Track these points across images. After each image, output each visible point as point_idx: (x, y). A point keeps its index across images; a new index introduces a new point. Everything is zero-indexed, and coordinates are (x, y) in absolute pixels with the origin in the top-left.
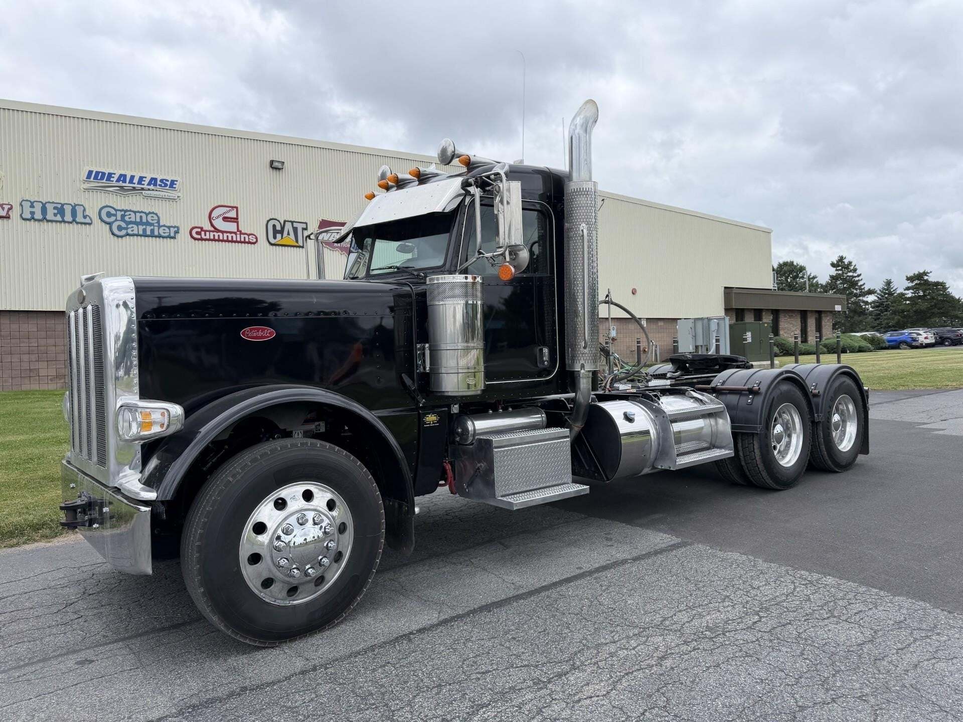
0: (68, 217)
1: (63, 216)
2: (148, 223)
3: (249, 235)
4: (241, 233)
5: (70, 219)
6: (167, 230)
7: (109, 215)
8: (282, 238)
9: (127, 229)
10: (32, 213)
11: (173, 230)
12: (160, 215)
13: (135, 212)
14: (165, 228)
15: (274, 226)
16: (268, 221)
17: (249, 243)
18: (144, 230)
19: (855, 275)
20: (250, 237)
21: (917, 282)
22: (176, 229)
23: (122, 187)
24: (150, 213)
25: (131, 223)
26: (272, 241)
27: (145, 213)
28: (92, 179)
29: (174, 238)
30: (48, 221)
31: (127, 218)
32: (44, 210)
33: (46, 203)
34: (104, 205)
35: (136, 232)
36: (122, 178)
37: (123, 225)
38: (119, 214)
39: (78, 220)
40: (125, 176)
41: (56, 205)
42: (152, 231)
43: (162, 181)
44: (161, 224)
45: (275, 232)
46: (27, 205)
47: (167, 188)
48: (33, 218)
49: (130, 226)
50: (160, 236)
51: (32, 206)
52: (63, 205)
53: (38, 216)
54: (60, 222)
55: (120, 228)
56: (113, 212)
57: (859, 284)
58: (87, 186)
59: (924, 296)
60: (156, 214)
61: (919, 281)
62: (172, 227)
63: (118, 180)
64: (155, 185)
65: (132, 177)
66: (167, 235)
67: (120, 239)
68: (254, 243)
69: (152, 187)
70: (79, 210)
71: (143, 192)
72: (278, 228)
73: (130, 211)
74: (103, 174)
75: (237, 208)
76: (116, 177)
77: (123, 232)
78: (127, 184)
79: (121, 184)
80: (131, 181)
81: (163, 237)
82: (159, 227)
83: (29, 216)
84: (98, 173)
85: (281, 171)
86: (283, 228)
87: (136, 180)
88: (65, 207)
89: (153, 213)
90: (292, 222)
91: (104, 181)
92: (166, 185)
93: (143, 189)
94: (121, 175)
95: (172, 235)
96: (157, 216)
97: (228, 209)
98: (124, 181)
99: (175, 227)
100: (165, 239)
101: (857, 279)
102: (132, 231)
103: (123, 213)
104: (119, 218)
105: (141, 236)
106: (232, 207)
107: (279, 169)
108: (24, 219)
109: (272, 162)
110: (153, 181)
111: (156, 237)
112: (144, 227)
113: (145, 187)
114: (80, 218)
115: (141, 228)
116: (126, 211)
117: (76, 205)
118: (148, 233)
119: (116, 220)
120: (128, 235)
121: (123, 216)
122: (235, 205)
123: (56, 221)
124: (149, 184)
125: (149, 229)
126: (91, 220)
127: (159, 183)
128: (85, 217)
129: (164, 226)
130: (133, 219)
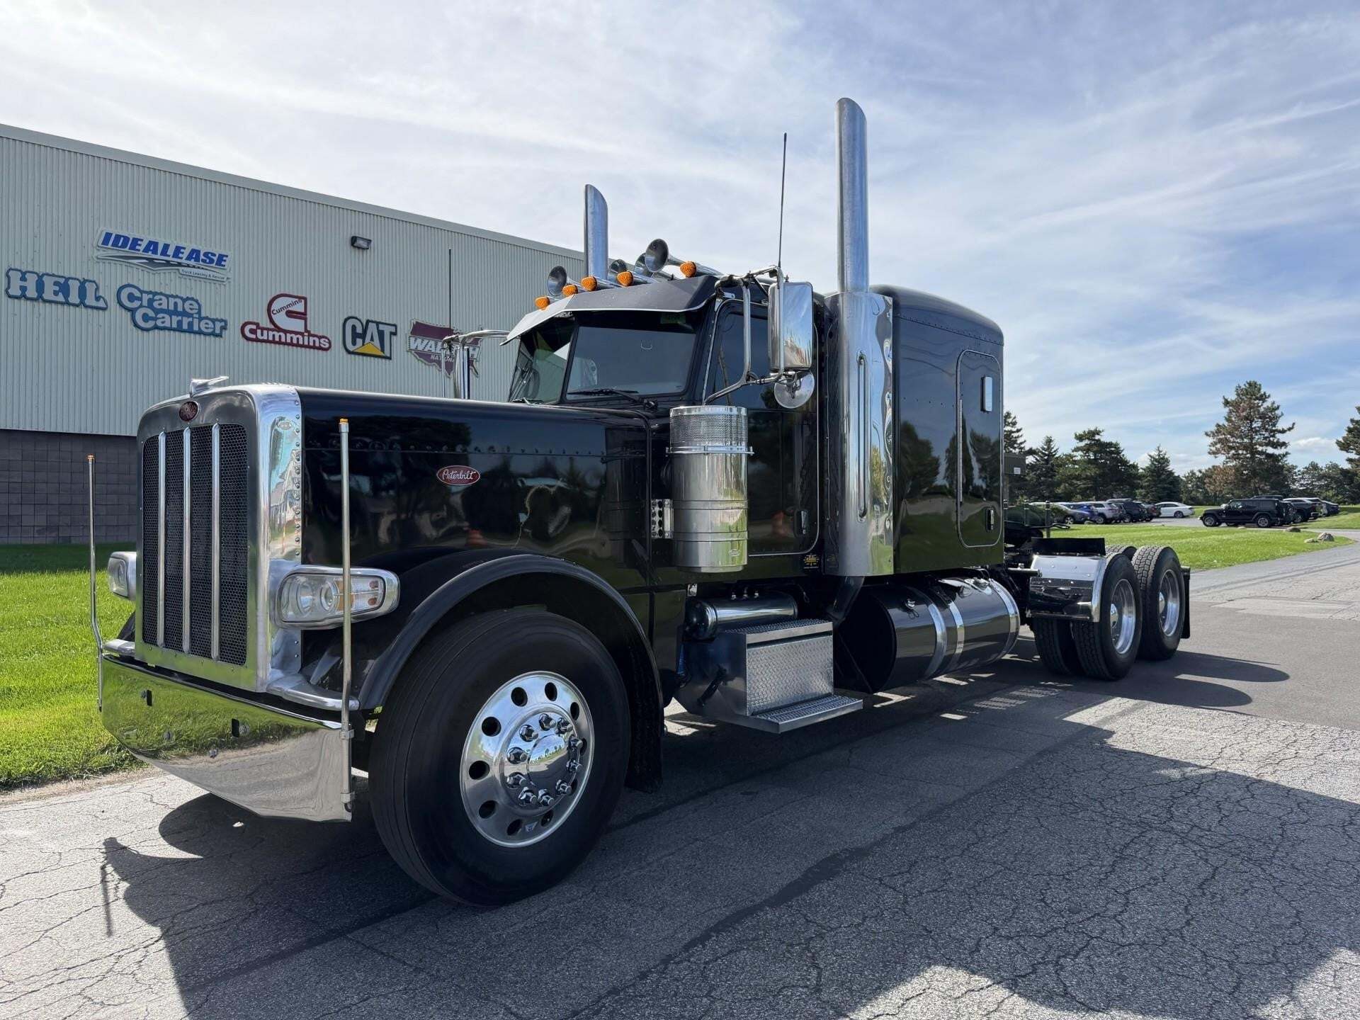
0: (74, 298)
1: (66, 295)
2: (184, 314)
3: (320, 337)
4: (310, 335)
5: (77, 301)
6: (211, 324)
7: (131, 297)
8: (363, 345)
9: (155, 319)
10: (23, 289)
11: (218, 325)
12: (202, 302)
13: (167, 296)
14: (207, 321)
15: (354, 328)
16: (346, 320)
17: (320, 348)
18: (180, 323)
19: (1014, 430)
20: (322, 340)
21: (1087, 442)
22: (223, 324)
23: (151, 260)
24: (188, 299)
25: (162, 311)
26: (351, 348)
27: (181, 298)
28: (109, 246)
29: (220, 336)
30: (45, 301)
31: (156, 304)
32: (40, 286)
33: (43, 275)
34: (125, 283)
35: (167, 324)
36: (152, 246)
37: (151, 314)
38: (146, 297)
39: (87, 302)
40: (156, 244)
41: (57, 279)
42: (191, 324)
43: (206, 254)
44: (203, 315)
45: (355, 335)
46: (15, 277)
47: (214, 265)
48: (23, 296)
49: (160, 316)
50: (200, 332)
51: (23, 279)
52: (67, 279)
53: (32, 293)
54: (62, 303)
55: (146, 318)
56: (137, 294)
57: (1018, 442)
58: (101, 253)
59: (1096, 459)
60: (197, 301)
61: (1091, 440)
62: (217, 320)
63: (146, 250)
64: (197, 259)
65: (166, 247)
66: (210, 331)
67: (145, 333)
68: (326, 350)
69: (192, 262)
70: (90, 288)
71: (181, 268)
72: (359, 330)
73: (161, 294)
74: (126, 239)
75: (305, 299)
76: (144, 244)
77: (150, 324)
78: (158, 256)
79: (150, 255)
80: (164, 253)
81: (205, 334)
82: (201, 319)
83: (19, 293)
84: (118, 237)
85: (365, 252)
86: (365, 331)
87: (171, 251)
88: (70, 282)
89: (192, 299)
90: (378, 323)
91: (127, 249)
92: (212, 261)
93: (180, 264)
94: (150, 243)
95: (218, 331)
96: (198, 304)
97: (294, 300)
98: (155, 252)
99: (221, 320)
100: (207, 337)
101: (1015, 435)
102: (163, 323)
103: (151, 296)
104: (145, 303)
105: (174, 330)
106: (300, 298)
107: (363, 249)
108: (10, 296)
109: (354, 240)
110: (194, 254)
111: (195, 333)
112: (180, 318)
113: (184, 261)
114: (90, 300)
115: (175, 319)
116: (155, 294)
117: (85, 281)
118: (185, 327)
119: (141, 306)
120: (156, 327)
121: (151, 302)
122: (304, 295)
123: (57, 303)
124: (189, 258)
125: (186, 321)
126: (106, 304)
127: (202, 257)
128: (98, 298)
129: (207, 318)
130: (164, 306)
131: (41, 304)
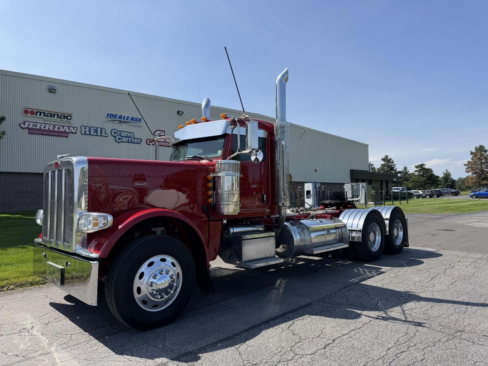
0: (99, 134)
1: (97, 133)
2: (130, 137)
3: (169, 143)
4: (166, 142)
5: (100, 135)
6: (137, 140)
7: (115, 133)
9: (121, 139)
10: (85, 131)
11: (139, 140)
12: (135, 133)
13: (125, 132)
14: (136, 139)
17: (169, 146)
18: (128, 140)
22: (141, 140)
23: (120, 121)
24: (131, 132)
25: (123, 136)
27: (129, 132)
28: (109, 117)
29: (140, 143)
30: (91, 135)
31: (122, 135)
32: (90, 131)
33: (91, 127)
34: (113, 128)
35: (125, 141)
36: (121, 117)
37: (120, 137)
38: (119, 133)
39: (103, 135)
40: (121, 116)
41: (94, 128)
42: (131, 140)
43: (136, 119)
44: (135, 137)
46: (83, 128)
47: (138, 122)
48: (85, 134)
49: (123, 138)
50: (134, 143)
51: (85, 129)
52: (97, 128)
53: (87, 133)
54: (96, 135)
55: (119, 139)
56: (116, 132)
58: (107, 120)
60: (133, 133)
62: (139, 139)
63: (119, 118)
64: (133, 120)
65: (124, 117)
66: (137, 142)
67: (119, 143)
68: (171, 147)
69: (132, 121)
70: (103, 130)
71: (129, 123)
73: (123, 131)
74: (113, 115)
76: (118, 116)
77: (120, 141)
78: (122, 120)
79: (120, 119)
80: (124, 119)
81: (136, 143)
82: (134, 138)
83: (84, 133)
84: (111, 114)
87: (126, 118)
88: (98, 129)
89: (132, 132)
91: (113, 118)
92: (137, 121)
93: (128, 122)
94: (120, 116)
95: (139, 142)
96: (134, 134)
97: (161, 132)
98: (121, 118)
99: (140, 139)
100: (136, 144)
102: (124, 140)
103: (120, 132)
104: (119, 134)
105: (127, 142)
107: (181, 115)
108: (82, 134)
109: (178, 112)
110: (132, 119)
111: (133, 143)
112: (128, 138)
113: (129, 121)
114: (103, 134)
115: (127, 139)
116: (122, 131)
117: (102, 128)
118: (130, 141)
119: (118, 135)
120: (122, 142)
121: (120, 134)
122: (164, 130)
123: (94, 135)
124: (131, 120)
125: (130, 139)
126: (108, 135)
127: (135, 119)
128: (105, 133)
129: (136, 138)
130: (124, 135)
131: (90, 136)
